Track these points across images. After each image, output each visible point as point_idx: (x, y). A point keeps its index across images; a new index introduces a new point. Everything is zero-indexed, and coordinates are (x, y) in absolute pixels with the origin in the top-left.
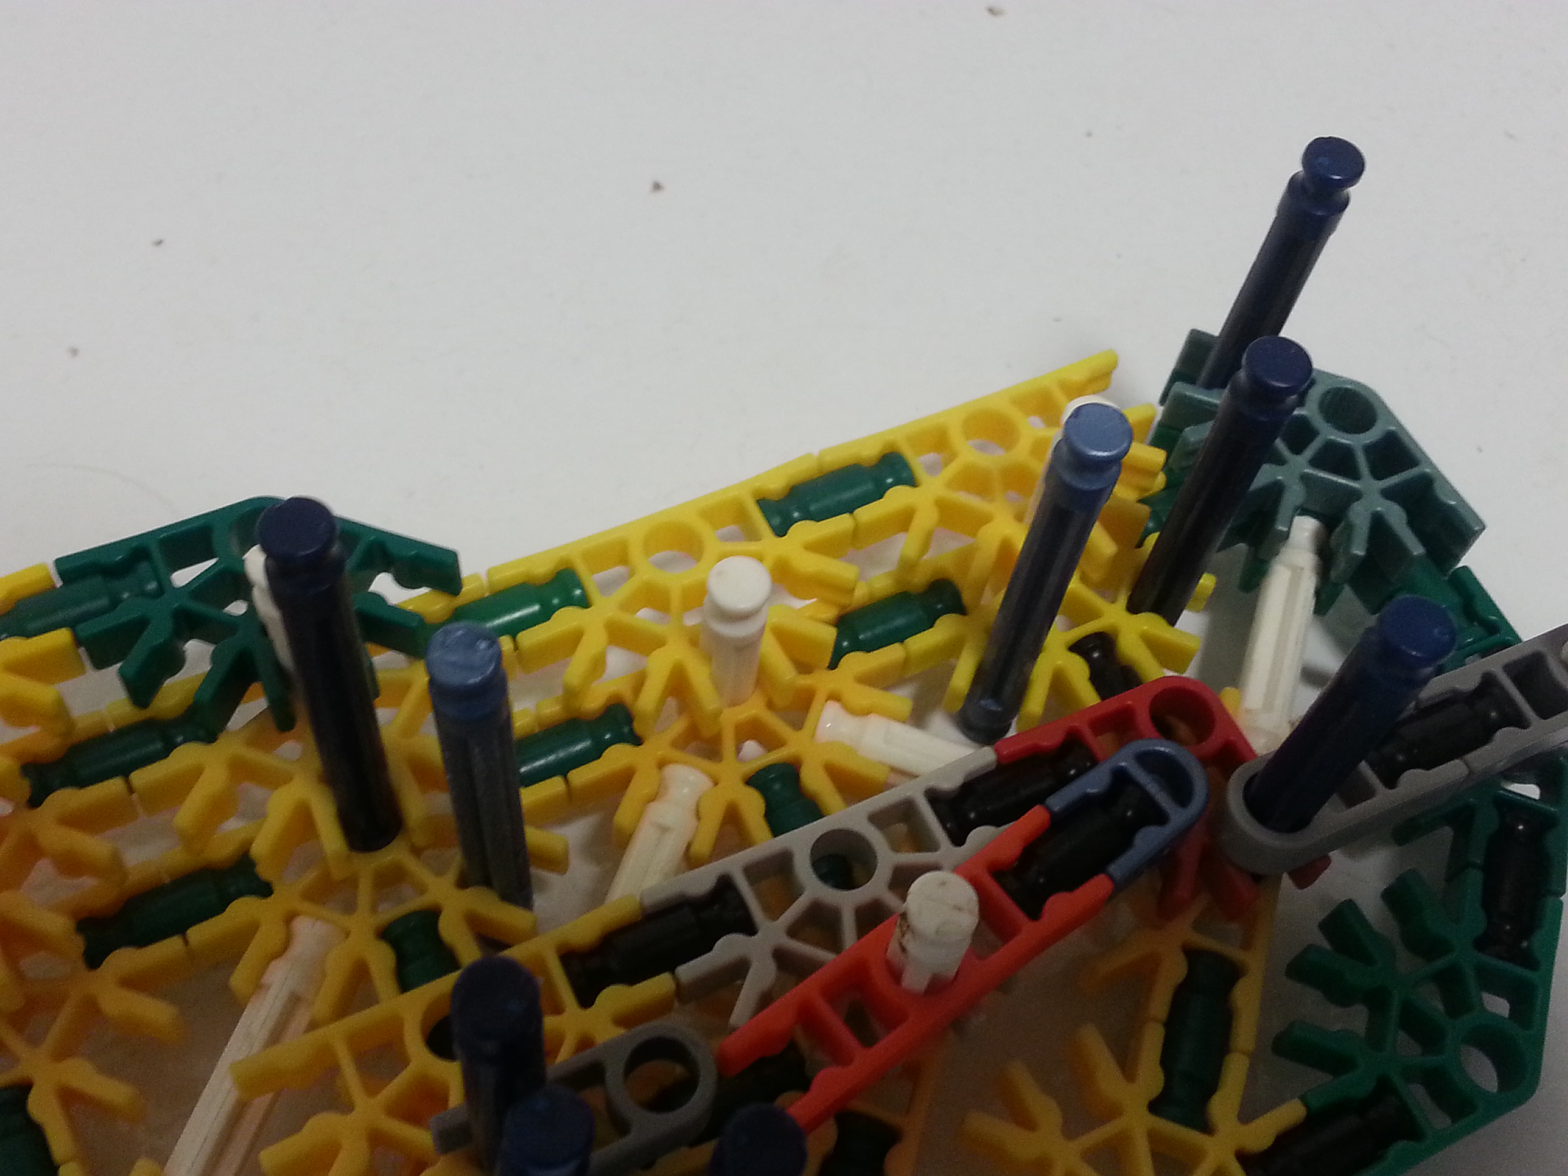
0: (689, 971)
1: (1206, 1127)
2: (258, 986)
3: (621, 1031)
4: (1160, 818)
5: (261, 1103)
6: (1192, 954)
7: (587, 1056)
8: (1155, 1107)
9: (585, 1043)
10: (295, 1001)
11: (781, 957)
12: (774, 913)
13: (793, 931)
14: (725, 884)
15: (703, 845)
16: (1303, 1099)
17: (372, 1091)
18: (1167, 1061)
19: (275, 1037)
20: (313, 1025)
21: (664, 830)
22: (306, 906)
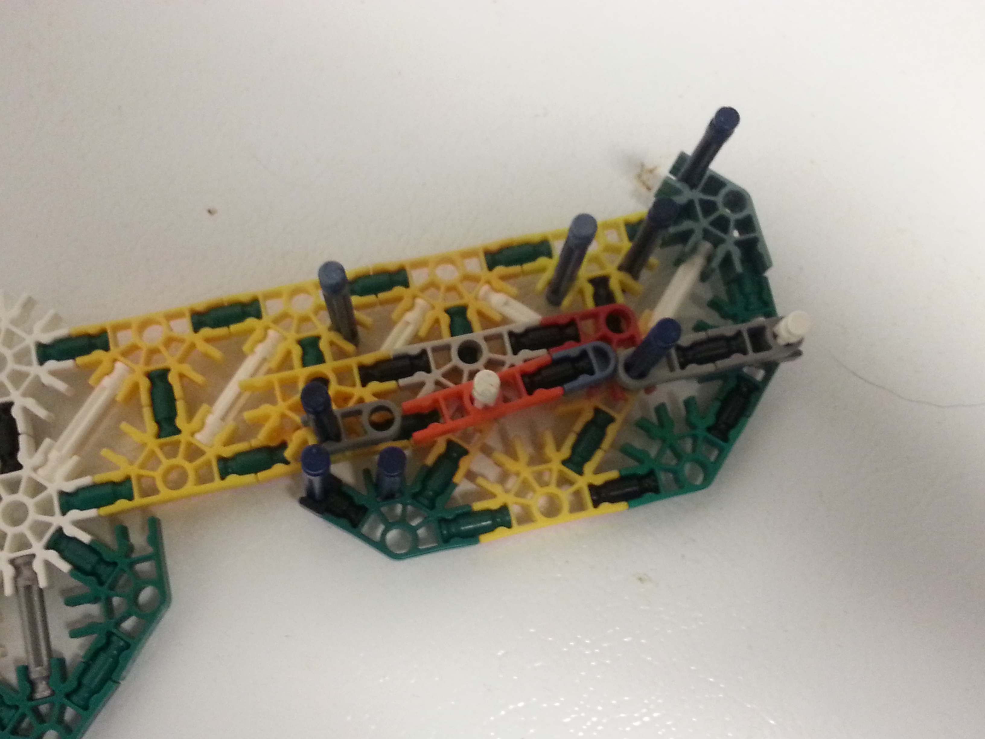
0: (403, 382)
1: (580, 473)
2: (252, 350)
3: (375, 399)
4: (591, 372)
5: (247, 394)
6: (597, 411)
7: (358, 407)
8: (565, 463)
9: (361, 400)
10: (264, 360)
11: (438, 383)
12: (438, 367)
13: (445, 376)
14: (424, 352)
15: (423, 333)
16: (620, 471)
17: (284, 400)
18: (574, 448)
19: (253, 375)
20: (270, 371)
21: (408, 323)
22: (272, 325)
